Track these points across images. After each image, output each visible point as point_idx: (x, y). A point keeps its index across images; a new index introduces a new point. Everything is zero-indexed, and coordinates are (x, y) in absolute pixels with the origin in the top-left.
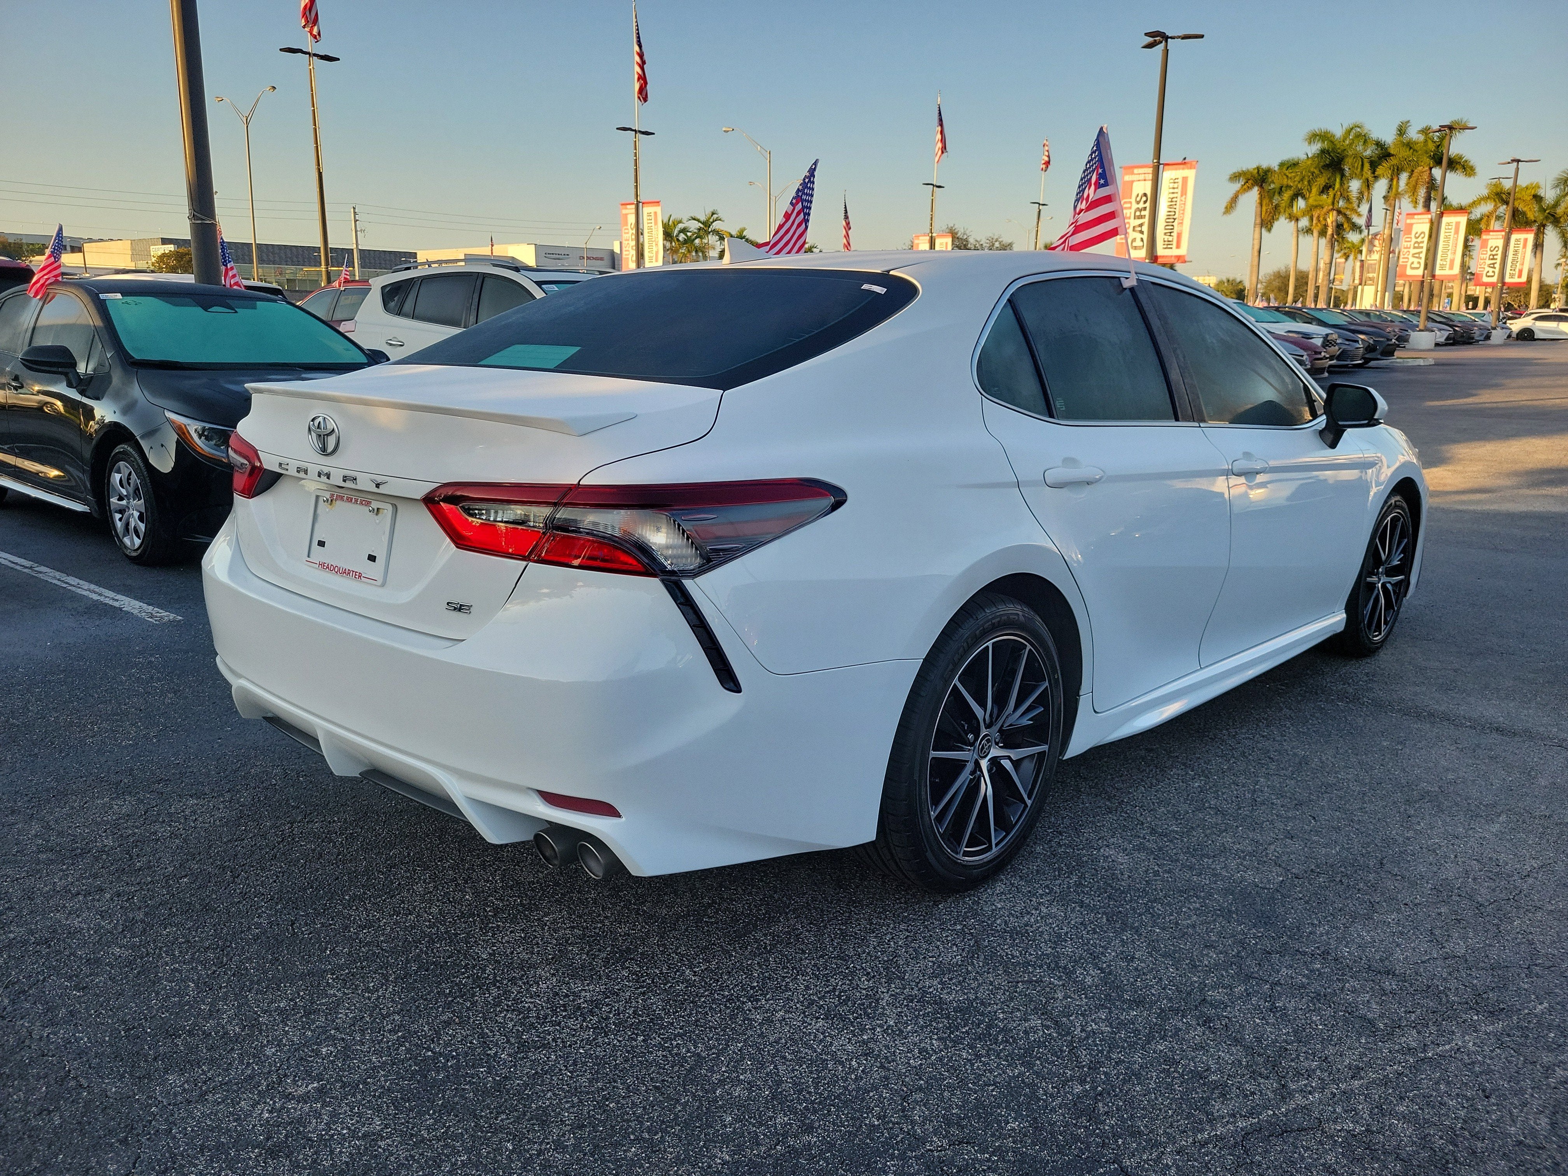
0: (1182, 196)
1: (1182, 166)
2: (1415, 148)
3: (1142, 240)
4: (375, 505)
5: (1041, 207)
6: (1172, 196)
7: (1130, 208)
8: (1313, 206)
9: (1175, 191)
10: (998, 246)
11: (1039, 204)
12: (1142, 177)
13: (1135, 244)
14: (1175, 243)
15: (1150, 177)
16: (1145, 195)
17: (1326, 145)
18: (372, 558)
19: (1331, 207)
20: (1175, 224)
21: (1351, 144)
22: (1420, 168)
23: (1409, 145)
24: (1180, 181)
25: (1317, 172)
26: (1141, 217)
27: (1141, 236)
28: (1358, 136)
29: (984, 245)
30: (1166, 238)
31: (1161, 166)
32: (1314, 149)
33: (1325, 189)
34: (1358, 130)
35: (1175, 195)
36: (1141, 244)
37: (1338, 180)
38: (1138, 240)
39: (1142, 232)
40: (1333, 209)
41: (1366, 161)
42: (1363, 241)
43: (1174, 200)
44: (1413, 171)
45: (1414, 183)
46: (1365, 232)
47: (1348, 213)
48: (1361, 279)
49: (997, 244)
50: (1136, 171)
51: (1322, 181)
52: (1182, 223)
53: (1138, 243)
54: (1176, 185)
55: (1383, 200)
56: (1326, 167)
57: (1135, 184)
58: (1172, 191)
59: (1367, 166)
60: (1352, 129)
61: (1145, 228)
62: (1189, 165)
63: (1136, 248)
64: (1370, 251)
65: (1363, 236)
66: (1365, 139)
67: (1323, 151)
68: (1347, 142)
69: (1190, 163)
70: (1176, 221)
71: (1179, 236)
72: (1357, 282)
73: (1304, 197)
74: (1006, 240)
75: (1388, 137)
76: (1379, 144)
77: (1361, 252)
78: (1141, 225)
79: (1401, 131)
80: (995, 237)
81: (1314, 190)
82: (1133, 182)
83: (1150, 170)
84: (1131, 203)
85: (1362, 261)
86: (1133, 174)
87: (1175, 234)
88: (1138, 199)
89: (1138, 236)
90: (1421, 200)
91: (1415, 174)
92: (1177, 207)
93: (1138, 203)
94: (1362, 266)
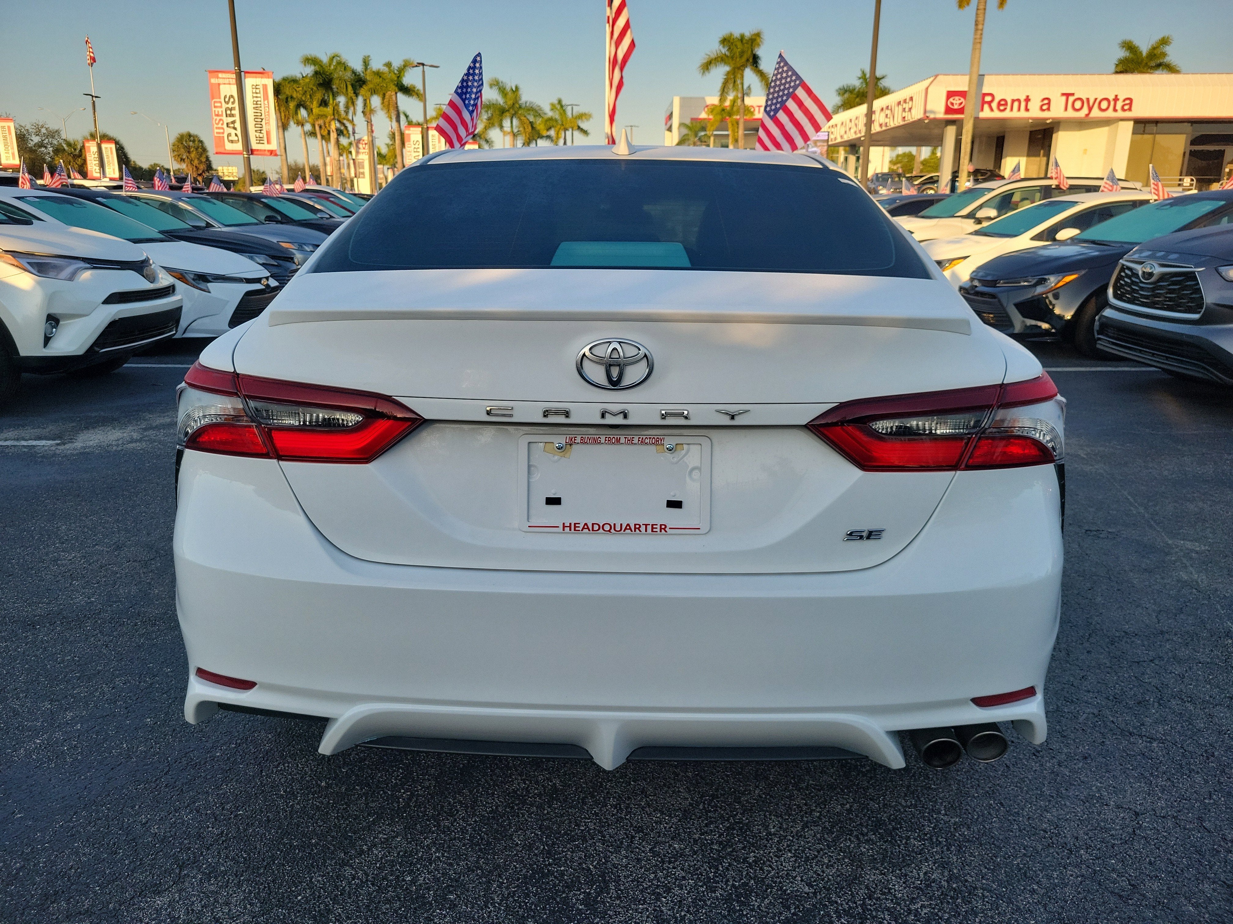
0: (264, 100)
1: (260, 75)
2: (384, 76)
3: (236, 135)
4: (669, 442)
5: (94, 99)
6: (256, 99)
7: (221, 107)
8: (319, 115)
9: (258, 95)
10: (45, 132)
11: (93, 96)
12: (227, 81)
13: (230, 138)
14: (265, 139)
15: (234, 81)
16: (232, 96)
17: (317, 68)
18: (675, 504)
19: (332, 117)
20: (263, 123)
21: (335, 69)
22: (389, 92)
23: (378, 74)
24: (261, 87)
25: (315, 88)
26: (232, 115)
27: (235, 131)
28: (339, 63)
29: (30, 130)
30: (258, 134)
31: (243, 74)
32: (309, 70)
33: (324, 103)
34: (339, 59)
35: (259, 99)
36: (236, 138)
37: (331, 97)
38: (233, 135)
39: (235, 129)
40: (334, 119)
41: (348, 83)
42: (351, 144)
43: (259, 103)
44: (384, 95)
45: (387, 103)
46: (352, 138)
47: (345, 122)
48: (355, 174)
49: (43, 130)
50: (220, 75)
51: (319, 96)
52: (269, 123)
53: (233, 138)
54: (258, 91)
55: (362, 114)
56: (320, 85)
57: (221, 86)
58: (255, 95)
59: (350, 88)
60: (334, 57)
61: (238, 125)
62: (266, 75)
63: (232, 142)
64: (357, 153)
65: (350, 141)
66: (346, 67)
67: (316, 73)
68: (332, 67)
69: (267, 73)
70: (264, 121)
71: (268, 133)
72: (353, 175)
73: (305, 108)
74: (53, 126)
75: (358, 67)
76: (354, 72)
77: (351, 152)
78: (234, 122)
79: (366, 63)
80: (40, 124)
81: (315, 104)
82: (219, 84)
83: (234, 76)
84: (220, 102)
85: (353, 160)
86: (218, 78)
87: (264, 132)
88: (227, 100)
89: (233, 132)
90: (394, 117)
91: (387, 97)
92: (262, 109)
93: (227, 103)
94: (354, 163)
